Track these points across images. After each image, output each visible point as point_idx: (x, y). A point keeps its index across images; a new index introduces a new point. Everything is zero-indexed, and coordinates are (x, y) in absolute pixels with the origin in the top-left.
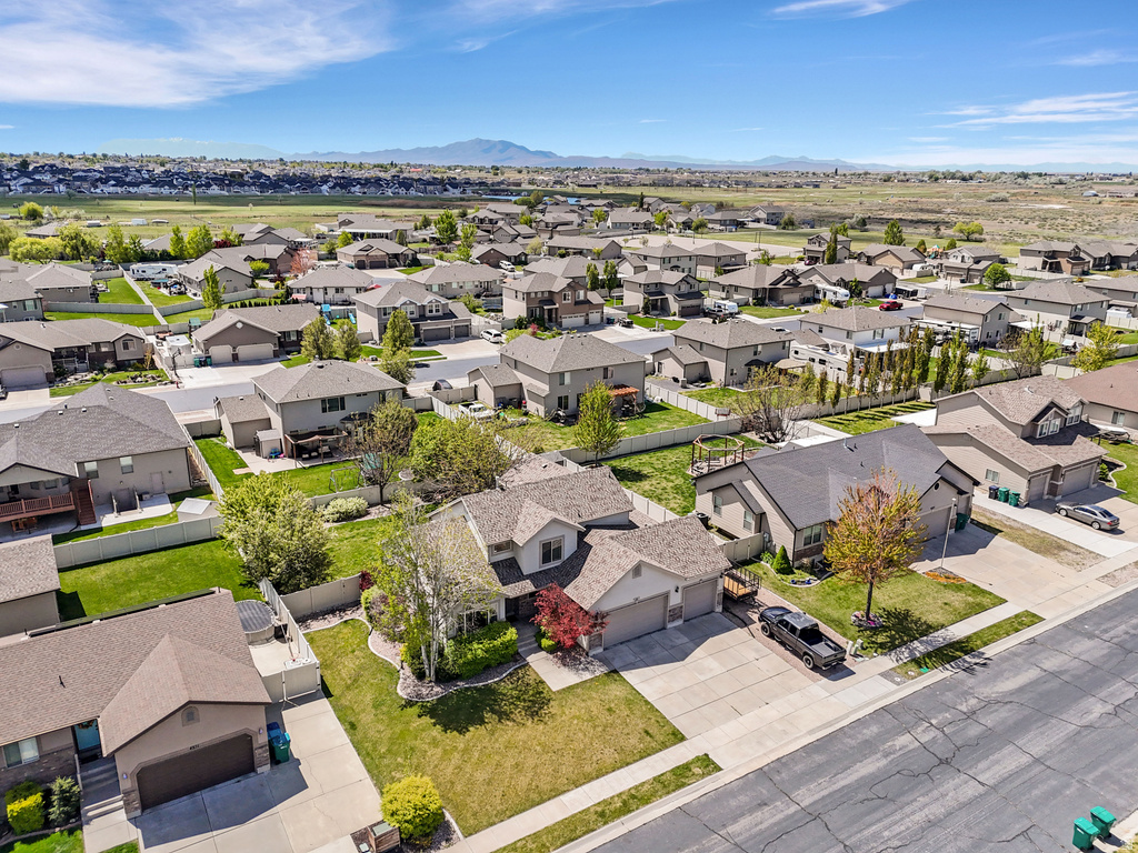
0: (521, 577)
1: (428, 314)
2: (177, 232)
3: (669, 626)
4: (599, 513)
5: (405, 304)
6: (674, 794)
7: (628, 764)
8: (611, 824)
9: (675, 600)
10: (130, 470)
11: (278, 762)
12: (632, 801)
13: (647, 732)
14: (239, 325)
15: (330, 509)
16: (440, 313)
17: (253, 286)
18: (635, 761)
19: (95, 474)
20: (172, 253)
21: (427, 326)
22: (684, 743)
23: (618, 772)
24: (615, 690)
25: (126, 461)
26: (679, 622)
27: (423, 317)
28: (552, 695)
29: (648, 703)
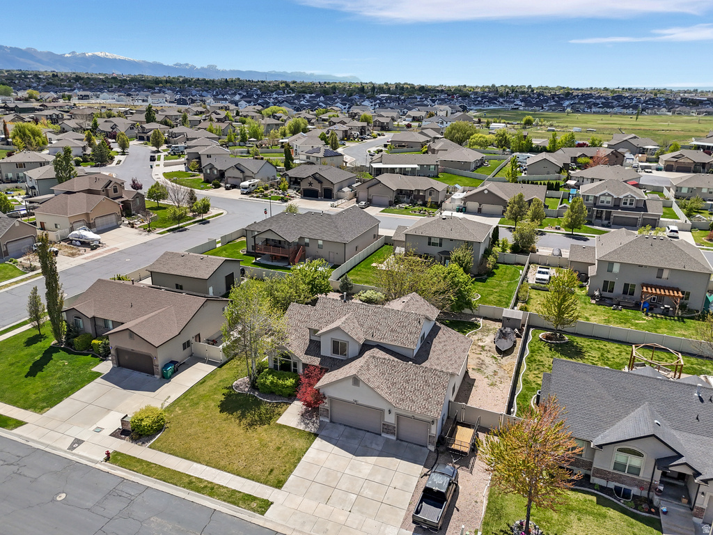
1: (622, 205)
2: (554, 136)
3: (383, 435)
6: (226, 503)
7: (238, 475)
8: (185, 490)
10: (320, 247)
11: (164, 377)
12: (211, 490)
13: (272, 470)
14: (486, 192)
16: (633, 206)
17: (559, 173)
18: (243, 477)
19: (307, 245)
20: (548, 147)
21: (617, 213)
22: (277, 490)
23: (229, 474)
24: (300, 444)
25: (320, 242)
26: (394, 438)
27: (616, 207)
28: (272, 423)
29: (299, 459)
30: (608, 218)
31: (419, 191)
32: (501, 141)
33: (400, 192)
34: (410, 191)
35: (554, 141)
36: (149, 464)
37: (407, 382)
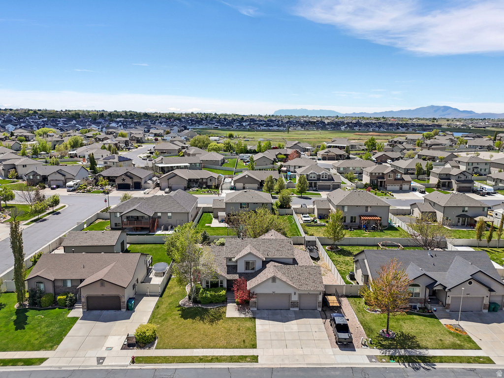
0: (236, 273)
1: (321, 178)
2: (259, 143)
3: (291, 309)
4: (277, 256)
5: (311, 173)
6: (232, 363)
7: (226, 348)
8: (201, 363)
9: (295, 298)
10: (170, 218)
12: (218, 359)
13: (244, 341)
14: (247, 176)
15: (219, 241)
16: (327, 178)
17: (273, 164)
18: (230, 348)
19: (159, 217)
20: (257, 151)
21: (319, 183)
22: (254, 349)
23: (220, 349)
24: (249, 324)
25: (170, 214)
26: (297, 309)
27: (319, 179)
28: (224, 318)
29: (255, 332)
30: (315, 186)
31: (202, 179)
32: (227, 147)
33: (190, 180)
34: (197, 179)
35: (260, 146)
36: (165, 357)
37: (299, 275)
